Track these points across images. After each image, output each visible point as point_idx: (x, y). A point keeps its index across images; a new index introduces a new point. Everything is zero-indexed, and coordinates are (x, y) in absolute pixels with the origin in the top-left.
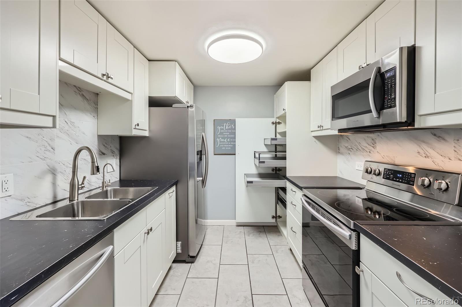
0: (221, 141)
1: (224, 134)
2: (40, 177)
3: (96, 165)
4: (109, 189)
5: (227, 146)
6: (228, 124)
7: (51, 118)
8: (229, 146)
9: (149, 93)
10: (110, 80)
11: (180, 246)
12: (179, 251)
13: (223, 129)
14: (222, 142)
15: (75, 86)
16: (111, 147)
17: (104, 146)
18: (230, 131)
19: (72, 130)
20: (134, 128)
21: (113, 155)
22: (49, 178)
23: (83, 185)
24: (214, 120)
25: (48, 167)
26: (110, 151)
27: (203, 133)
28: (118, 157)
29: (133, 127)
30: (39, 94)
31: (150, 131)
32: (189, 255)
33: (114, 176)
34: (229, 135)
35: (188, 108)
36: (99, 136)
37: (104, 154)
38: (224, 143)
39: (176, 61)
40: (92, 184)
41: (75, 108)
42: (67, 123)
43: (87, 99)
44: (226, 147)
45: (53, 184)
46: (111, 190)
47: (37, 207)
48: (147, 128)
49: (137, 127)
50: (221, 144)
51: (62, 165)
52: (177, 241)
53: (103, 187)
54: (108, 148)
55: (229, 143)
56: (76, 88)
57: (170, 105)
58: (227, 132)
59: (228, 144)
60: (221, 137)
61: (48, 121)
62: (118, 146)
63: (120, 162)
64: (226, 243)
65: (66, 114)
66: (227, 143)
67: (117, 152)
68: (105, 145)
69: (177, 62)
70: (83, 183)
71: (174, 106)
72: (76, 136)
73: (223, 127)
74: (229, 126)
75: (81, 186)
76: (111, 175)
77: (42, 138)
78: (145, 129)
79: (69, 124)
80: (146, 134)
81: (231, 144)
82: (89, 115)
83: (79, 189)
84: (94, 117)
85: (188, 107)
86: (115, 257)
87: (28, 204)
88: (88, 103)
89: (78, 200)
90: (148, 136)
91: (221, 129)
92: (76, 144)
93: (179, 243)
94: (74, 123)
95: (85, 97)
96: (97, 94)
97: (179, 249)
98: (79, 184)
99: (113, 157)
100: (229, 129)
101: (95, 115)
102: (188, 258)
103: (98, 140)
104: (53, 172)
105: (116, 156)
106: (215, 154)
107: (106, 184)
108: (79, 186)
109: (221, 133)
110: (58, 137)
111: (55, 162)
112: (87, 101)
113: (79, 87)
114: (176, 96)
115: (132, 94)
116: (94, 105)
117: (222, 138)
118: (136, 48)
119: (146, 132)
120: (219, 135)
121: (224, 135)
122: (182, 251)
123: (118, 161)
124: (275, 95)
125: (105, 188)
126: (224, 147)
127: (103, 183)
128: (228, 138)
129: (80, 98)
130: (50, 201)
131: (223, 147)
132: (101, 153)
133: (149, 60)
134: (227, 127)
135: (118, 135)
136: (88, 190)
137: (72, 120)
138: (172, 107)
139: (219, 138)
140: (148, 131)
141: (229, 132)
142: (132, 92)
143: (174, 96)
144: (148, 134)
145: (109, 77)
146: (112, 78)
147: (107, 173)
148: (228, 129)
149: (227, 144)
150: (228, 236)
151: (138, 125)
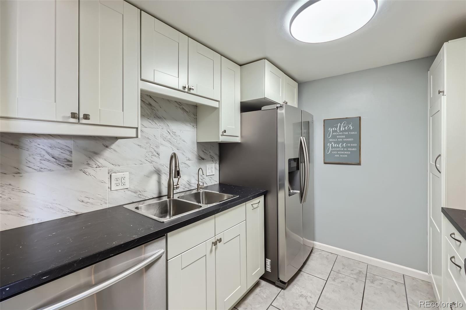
0: (333, 146)
1: (338, 137)
2: (148, 176)
3: (178, 170)
4: (201, 191)
5: (343, 153)
6: (344, 124)
7: (135, 130)
8: (346, 153)
9: (241, 98)
10: (192, 91)
11: (269, 265)
12: (269, 269)
13: (336, 131)
14: (335, 147)
15: (176, 102)
16: (210, 153)
17: (203, 152)
18: (347, 133)
19: (174, 138)
20: (221, 135)
21: (212, 160)
22: (155, 177)
23: (178, 186)
24: (324, 120)
25: (155, 169)
26: (209, 156)
27: (302, 137)
28: (218, 162)
29: (221, 133)
30: (123, 111)
31: (242, 136)
32: (279, 279)
33: (213, 180)
34: (344, 138)
35: (277, 109)
36: (198, 143)
37: (203, 159)
38: (338, 149)
39: (265, 58)
40: (192, 185)
41: (176, 120)
42: (170, 133)
43: (187, 112)
44: (340, 154)
45: (159, 182)
46: (203, 192)
47: (146, 199)
48: (239, 135)
49: (225, 134)
50: (334, 151)
51: (166, 167)
52: (266, 257)
53: (198, 189)
54: (207, 154)
55: (346, 149)
56: (177, 103)
57: (260, 109)
58: (343, 135)
59: (344, 151)
60: (333, 141)
61: (133, 133)
62: (217, 152)
63: (219, 166)
64: (334, 280)
65: (168, 126)
66: (343, 149)
67: (217, 158)
68: (205, 151)
69: (266, 60)
70: (178, 184)
71: (263, 108)
72: (177, 143)
73: (337, 128)
74: (345, 127)
75: (176, 186)
76: (210, 179)
77: (150, 145)
78: (237, 136)
79: (171, 133)
80: (238, 140)
81: (347, 151)
82: (189, 125)
83: (174, 189)
84: (193, 126)
85: (277, 107)
86: (168, 261)
87: (139, 196)
88: (188, 115)
89: (173, 197)
90: (240, 142)
91: (333, 131)
92: (177, 150)
93: (269, 261)
94: (176, 133)
95: (185, 110)
96: (196, 106)
97: (269, 268)
98: (174, 185)
99: (212, 162)
100: (345, 131)
101: (194, 125)
102: (278, 281)
103: (198, 147)
104: (158, 172)
105: (215, 161)
106: (325, 163)
107: (200, 186)
108: (174, 187)
109: (334, 137)
110: (162, 144)
111: (160, 164)
112: (187, 113)
113: (179, 102)
114: (266, 98)
115: (219, 101)
116: (193, 116)
117: (335, 143)
118: (223, 56)
119: (238, 138)
120: (330, 138)
121: (338, 139)
122: (271, 271)
123: (217, 165)
124: (429, 72)
125: (200, 190)
126: (338, 154)
127: (198, 185)
128: (343, 142)
129: (180, 111)
130: (156, 196)
131: (336, 154)
132: (200, 159)
133: (241, 65)
134: (342, 129)
135: (217, 142)
136: (188, 190)
137: (174, 131)
138: (261, 110)
139: (331, 142)
140: (240, 137)
141: (345, 135)
142: (219, 99)
143: (263, 97)
144: (240, 141)
145: (190, 89)
146: (193, 89)
147: (207, 176)
148: (343, 131)
149: (342, 151)
150: (339, 270)
151: (225, 131)
